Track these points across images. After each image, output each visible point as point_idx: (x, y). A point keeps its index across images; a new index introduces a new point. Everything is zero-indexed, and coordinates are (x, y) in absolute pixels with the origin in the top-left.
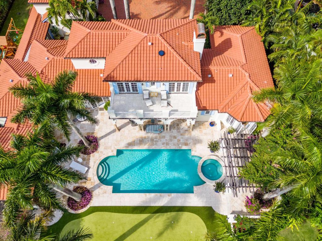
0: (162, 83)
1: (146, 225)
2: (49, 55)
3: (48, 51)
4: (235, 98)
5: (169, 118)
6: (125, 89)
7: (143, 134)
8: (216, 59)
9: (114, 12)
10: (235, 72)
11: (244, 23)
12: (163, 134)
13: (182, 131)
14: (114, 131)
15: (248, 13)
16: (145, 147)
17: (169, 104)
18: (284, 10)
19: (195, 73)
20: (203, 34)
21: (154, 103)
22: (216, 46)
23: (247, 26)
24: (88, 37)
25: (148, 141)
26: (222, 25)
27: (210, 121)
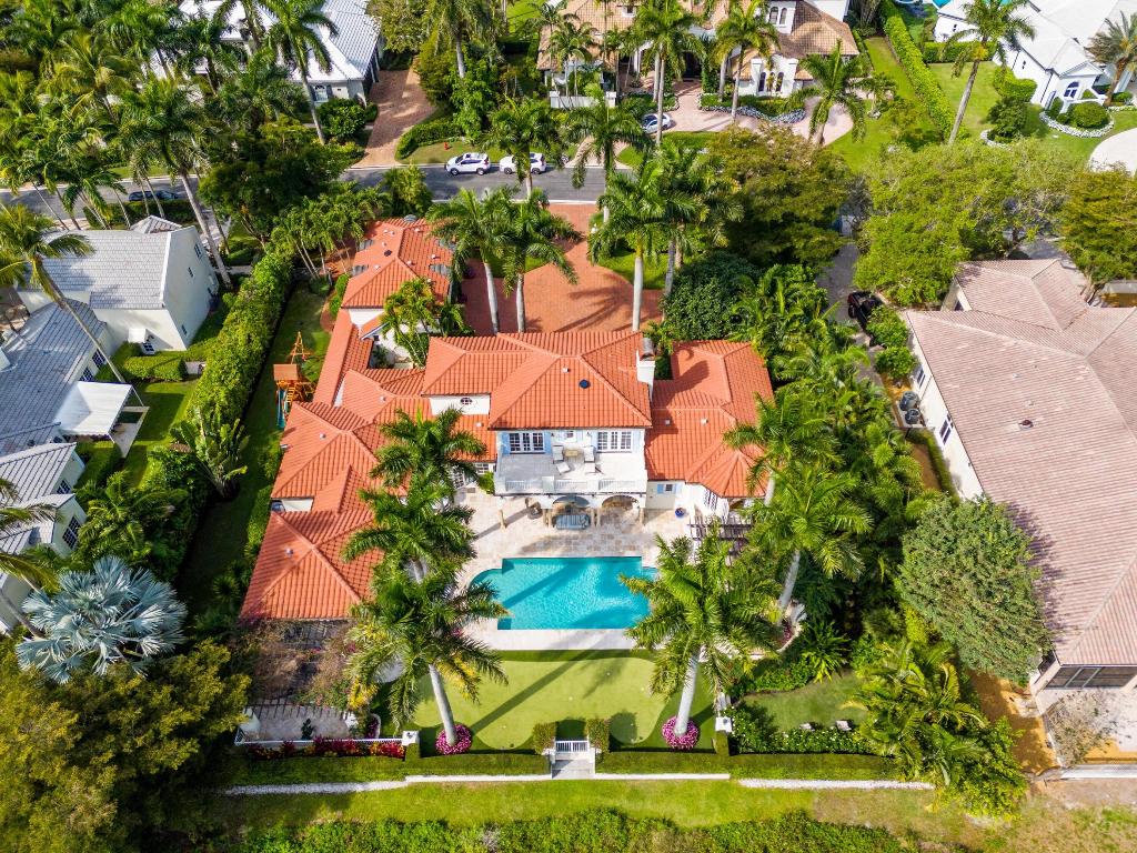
0: (585, 432)
1: (560, 678)
2: (386, 393)
3: (382, 387)
4: (713, 458)
5: (598, 492)
6: (522, 447)
7: (551, 531)
8: (680, 396)
9: (494, 320)
10: (711, 417)
11: (732, 336)
12: (588, 532)
13: (624, 527)
14: (496, 527)
15: (736, 320)
16: (555, 553)
17: (598, 470)
18: (791, 315)
19: (639, 414)
20: (650, 355)
21: (571, 469)
22: (681, 374)
23: (739, 341)
24: (463, 362)
25: (561, 543)
26: (692, 339)
27: (676, 508)
